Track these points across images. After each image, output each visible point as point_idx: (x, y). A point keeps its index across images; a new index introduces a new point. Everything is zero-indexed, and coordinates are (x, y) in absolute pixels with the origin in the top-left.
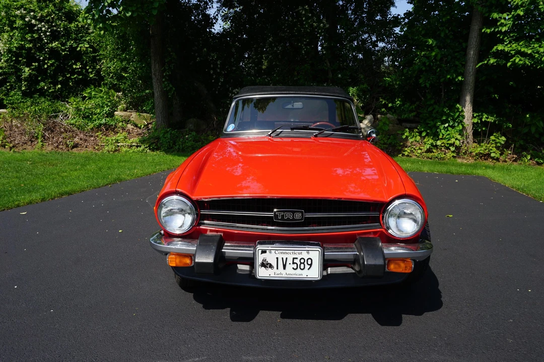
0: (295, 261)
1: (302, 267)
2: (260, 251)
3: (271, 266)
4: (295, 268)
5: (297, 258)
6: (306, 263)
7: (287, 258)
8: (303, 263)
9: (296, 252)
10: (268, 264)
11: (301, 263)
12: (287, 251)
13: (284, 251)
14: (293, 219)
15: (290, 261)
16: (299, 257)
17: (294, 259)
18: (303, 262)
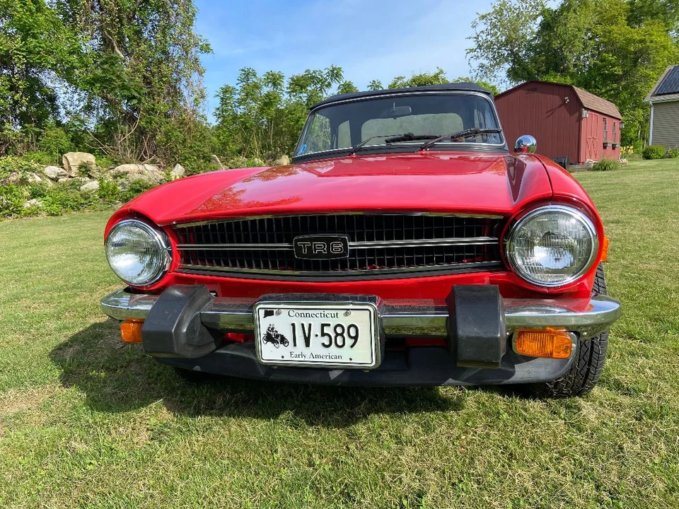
0: (326, 330)
1: (340, 343)
2: (262, 313)
3: (283, 340)
4: (327, 343)
5: (329, 325)
6: (345, 335)
7: (310, 325)
8: (342, 335)
9: (326, 312)
10: (277, 336)
11: (337, 335)
12: (310, 312)
13: (305, 312)
16: (333, 322)
17: (323, 326)
18: (340, 331)
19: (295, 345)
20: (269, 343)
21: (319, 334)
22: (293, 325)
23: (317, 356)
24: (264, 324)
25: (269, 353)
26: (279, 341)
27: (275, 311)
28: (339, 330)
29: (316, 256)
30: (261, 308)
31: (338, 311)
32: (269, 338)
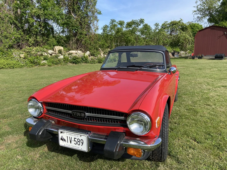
0: (75, 140)
1: (79, 144)
2: (60, 132)
3: (65, 140)
4: (76, 143)
5: (76, 138)
6: (80, 142)
7: (71, 138)
8: (79, 142)
9: (76, 135)
10: (64, 139)
11: (78, 141)
12: (72, 134)
14: (81, 116)
15: (73, 139)
17: (75, 138)
19: (68, 142)
20: (62, 141)
21: (74, 140)
22: (67, 137)
23: (73, 146)
24: (60, 135)
25: (62, 143)
26: (64, 140)
27: (63, 132)
28: (79, 140)
29: (77, 116)
30: (60, 131)
31: (79, 135)
32: (62, 139)
